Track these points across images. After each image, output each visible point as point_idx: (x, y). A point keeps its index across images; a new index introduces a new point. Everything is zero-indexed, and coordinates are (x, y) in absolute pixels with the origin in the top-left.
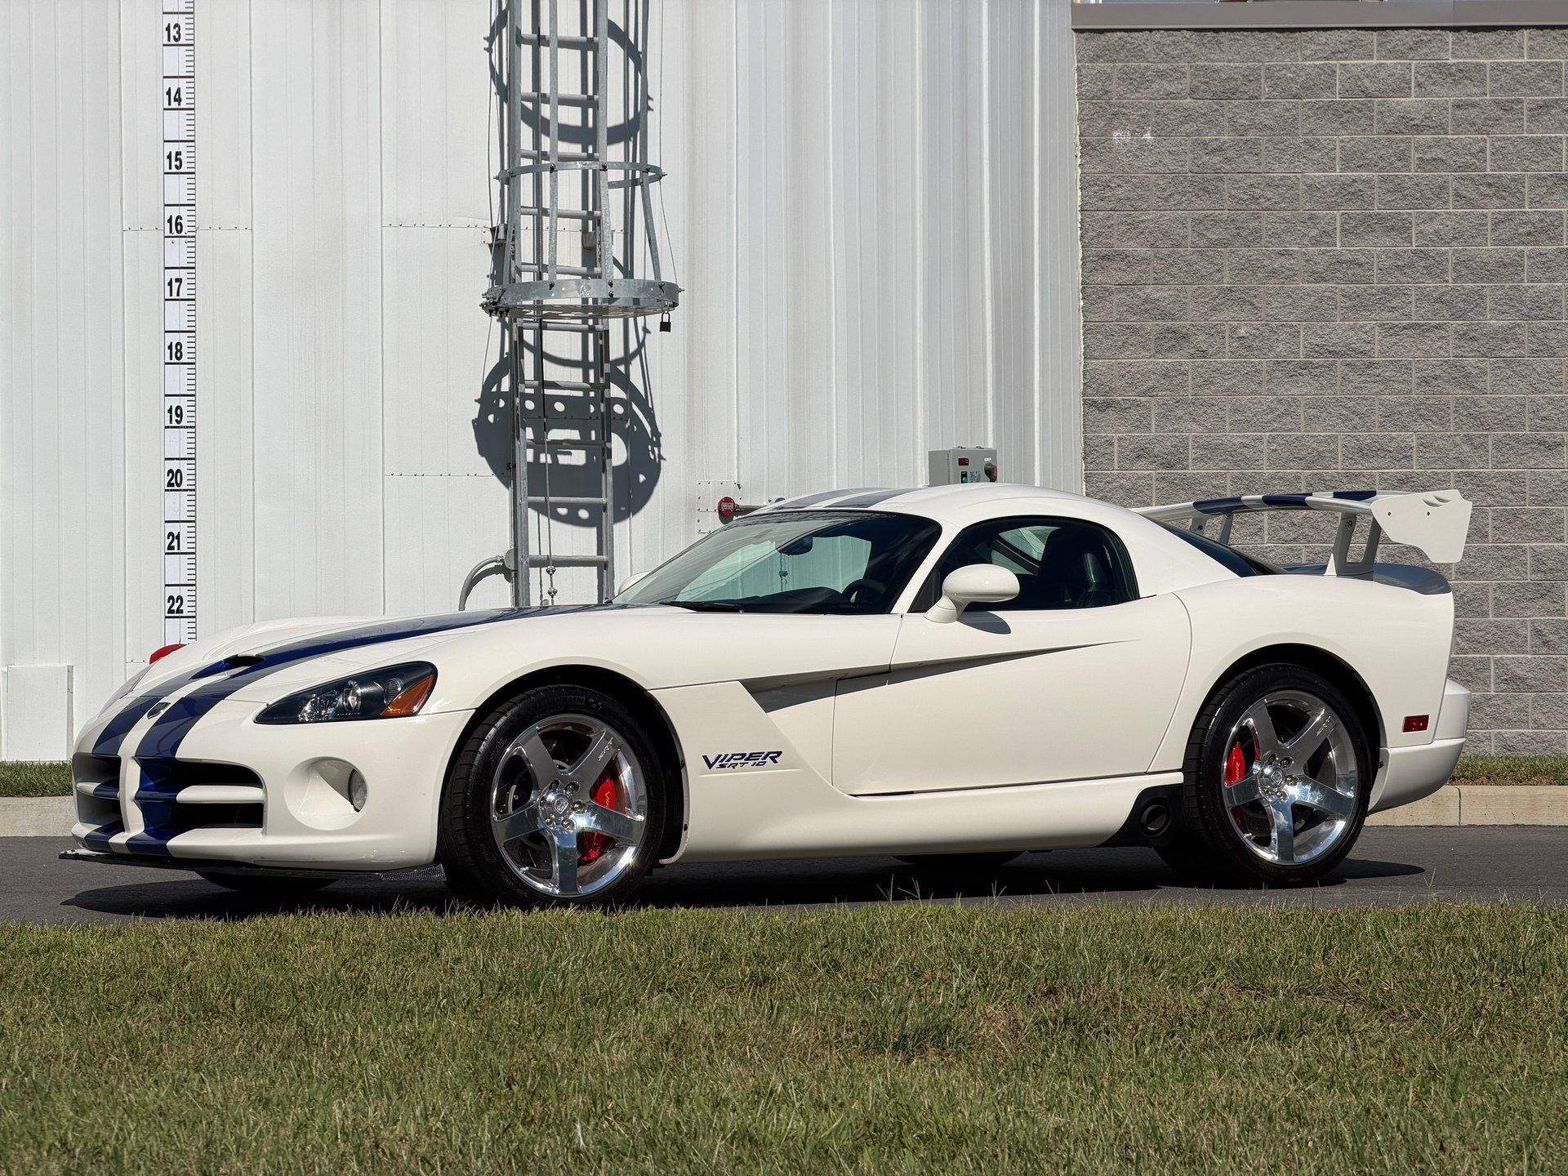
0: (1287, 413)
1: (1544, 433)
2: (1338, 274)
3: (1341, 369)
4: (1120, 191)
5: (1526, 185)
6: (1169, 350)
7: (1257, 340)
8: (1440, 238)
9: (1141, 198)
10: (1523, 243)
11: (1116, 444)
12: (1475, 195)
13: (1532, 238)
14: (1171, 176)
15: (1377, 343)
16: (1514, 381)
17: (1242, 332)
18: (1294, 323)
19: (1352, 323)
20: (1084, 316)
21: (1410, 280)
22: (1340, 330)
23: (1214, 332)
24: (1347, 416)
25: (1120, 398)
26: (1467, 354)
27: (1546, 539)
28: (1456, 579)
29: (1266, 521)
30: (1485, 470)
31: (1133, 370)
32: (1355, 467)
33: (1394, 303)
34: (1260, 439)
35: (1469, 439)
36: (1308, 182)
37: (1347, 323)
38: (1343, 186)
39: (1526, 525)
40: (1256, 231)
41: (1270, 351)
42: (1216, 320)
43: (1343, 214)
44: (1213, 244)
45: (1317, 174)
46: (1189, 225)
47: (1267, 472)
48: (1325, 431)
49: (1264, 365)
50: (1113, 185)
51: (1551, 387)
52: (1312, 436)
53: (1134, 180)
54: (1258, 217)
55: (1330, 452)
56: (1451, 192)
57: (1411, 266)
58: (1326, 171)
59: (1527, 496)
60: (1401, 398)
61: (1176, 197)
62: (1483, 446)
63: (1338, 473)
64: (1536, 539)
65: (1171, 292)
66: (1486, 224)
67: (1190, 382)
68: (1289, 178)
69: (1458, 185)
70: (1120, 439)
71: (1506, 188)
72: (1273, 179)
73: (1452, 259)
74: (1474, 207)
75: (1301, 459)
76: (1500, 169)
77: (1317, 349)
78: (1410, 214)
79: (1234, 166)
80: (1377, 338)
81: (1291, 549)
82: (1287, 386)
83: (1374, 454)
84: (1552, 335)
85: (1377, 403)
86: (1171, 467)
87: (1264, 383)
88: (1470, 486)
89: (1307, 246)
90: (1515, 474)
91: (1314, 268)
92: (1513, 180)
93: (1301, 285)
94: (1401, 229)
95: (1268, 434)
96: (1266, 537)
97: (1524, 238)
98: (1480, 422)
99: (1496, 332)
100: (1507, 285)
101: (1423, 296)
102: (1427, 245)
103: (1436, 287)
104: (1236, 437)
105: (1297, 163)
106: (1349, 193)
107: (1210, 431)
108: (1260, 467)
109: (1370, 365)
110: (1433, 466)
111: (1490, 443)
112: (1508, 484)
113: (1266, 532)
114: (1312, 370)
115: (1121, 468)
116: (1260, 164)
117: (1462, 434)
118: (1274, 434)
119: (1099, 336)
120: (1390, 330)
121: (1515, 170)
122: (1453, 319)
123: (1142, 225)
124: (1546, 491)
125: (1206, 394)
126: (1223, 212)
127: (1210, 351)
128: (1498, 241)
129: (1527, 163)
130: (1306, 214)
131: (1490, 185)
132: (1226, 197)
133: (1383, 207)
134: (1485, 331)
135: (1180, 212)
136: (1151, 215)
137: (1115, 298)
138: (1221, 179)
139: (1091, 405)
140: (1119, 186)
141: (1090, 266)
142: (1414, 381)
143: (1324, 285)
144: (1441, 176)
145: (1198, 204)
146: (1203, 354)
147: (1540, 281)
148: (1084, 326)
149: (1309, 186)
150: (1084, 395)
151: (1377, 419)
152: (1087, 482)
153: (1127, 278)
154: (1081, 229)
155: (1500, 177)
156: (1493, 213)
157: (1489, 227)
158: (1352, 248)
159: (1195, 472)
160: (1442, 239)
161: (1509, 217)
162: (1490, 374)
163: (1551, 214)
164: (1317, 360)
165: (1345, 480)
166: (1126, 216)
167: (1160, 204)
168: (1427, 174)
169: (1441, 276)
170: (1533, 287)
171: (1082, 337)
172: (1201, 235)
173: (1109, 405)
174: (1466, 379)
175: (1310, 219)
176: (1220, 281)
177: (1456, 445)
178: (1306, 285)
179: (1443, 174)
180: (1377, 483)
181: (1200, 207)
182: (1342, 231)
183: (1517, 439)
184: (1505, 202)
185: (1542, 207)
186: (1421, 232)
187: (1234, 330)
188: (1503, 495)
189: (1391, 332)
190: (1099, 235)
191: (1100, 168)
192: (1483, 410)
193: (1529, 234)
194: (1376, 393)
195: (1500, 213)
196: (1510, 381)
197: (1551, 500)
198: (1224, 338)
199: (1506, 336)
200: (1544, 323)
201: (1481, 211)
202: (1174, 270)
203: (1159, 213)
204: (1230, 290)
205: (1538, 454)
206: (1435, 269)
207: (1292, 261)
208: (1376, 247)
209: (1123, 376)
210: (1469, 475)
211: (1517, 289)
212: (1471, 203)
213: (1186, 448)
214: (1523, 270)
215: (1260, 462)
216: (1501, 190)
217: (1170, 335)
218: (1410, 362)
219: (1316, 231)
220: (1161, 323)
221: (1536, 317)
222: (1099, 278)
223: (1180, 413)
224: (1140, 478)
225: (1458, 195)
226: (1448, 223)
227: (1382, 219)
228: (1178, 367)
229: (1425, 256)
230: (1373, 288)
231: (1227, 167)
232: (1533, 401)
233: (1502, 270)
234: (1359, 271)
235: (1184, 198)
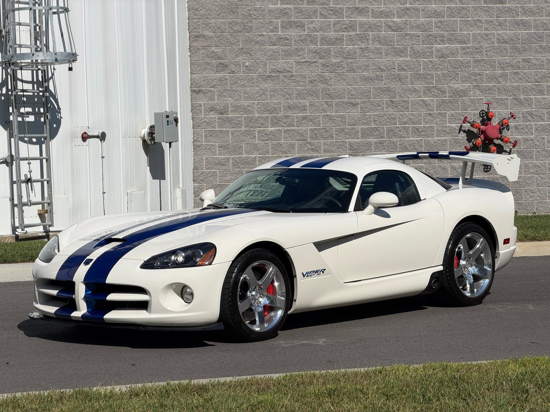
0: (263, 94)
1: (352, 100)
2: (280, 43)
3: (282, 78)
4: (202, 12)
5: (344, 10)
6: (221, 71)
7: (252, 67)
8: (315, 30)
9: (210, 14)
10: (344, 32)
11: (203, 106)
12: (327, 14)
13: (347, 30)
14: (220, 6)
15: (294, 68)
16: (342, 81)
17: (247, 64)
18: (265, 61)
19: (285, 61)
20: (190, 58)
21: (305, 45)
22: (281, 63)
23: (237, 64)
24: (284, 95)
25: (204, 89)
26: (325, 72)
27: (353, 138)
28: (323, 153)
29: (256, 133)
30: (332, 114)
31: (208, 78)
32: (287, 113)
33: (300, 53)
34: (254, 103)
35: (326, 103)
36: (269, 9)
37: (284, 61)
38: (281, 10)
39: (346, 133)
40: (251, 27)
41: (257, 71)
42: (237, 60)
43: (281, 21)
44: (236, 32)
45: (272, 6)
46: (227, 25)
47: (257, 115)
48: (277, 100)
49: (255, 76)
50: (199, 10)
51: (354, 84)
52: (272, 102)
53: (207, 8)
54: (252, 22)
55: (279, 108)
56: (318, 13)
57: (305, 40)
58: (275, 5)
59: (347, 123)
60: (303, 88)
61: (222, 14)
62: (332, 105)
63: (282, 116)
64: (350, 138)
65: (221, 49)
66: (331, 25)
67: (229, 83)
68: (262, 7)
69: (321, 10)
70: (204, 104)
71: (337, 12)
72: (256, 8)
73: (319, 37)
74: (327, 18)
75: (268, 111)
76: (335, 4)
77: (274, 70)
78: (305, 21)
79: (243, 3)
80: (294, 66)
81: (266, 143)
82: (263, 84)
83: (294, 108)
84: (354, 65)
85: (294, 90)
86: (222, 114)
87: (255, 83)
88: (327, 120)
89: (269, 32)
90: (342, 115)
91: (272, 40)
92: (340, 8)
93: (267, 47)
94: (301, 26)
95: (257, 102)
96: (257, 139)
97: (344, 30)
98: (330, 96)
99: (335, 64)
100: (339, 47)
101: (310, 51)
102: (311, 32)
103: (314, 48)
104: (245, 103)
105: (265, 2)
106: (284, 13)
107: (236, 100)
108: (254, 114)
109: (292, 76)
110: (314, 112)
111: (334, 104)
112: (340, 119)
113: (257, 137)
114: (271, 78)
115: (205, 115)
116: (252, 2)
117: (324, 101)
118: (259, 101)
119: (196, 66)
120: (298, 63)
121: (340, 5)
122: (320, 59)
123: (210, 25)
124: (353, 121)
125: (234, 87)
126: (239, 20)
127: (236, 71)
128: (335, 31)
129: (344, 2)
130: (268, 21)
131: (332, 10)
132: (240, 14)
133: (295, 18)
134: (331, 63)
135: (223, 20)
136: (213, 21)
137: (201, 51)
138: (238, 8)
139: (193, 91)
140: (201, 10)
141: (192, 40)
142: (307, 81)
143: (275, 47)
144: (315, 7)
145: (230, 17)
146: (233, 72)
147: (350, 45)
148: (190, 62)
149: (269, 10)
150: (191, 87)
151: (295, 96)
152: (193, 120)
153: (205, 44)
154: (188, 26)
155: (335, 7)
156: (333, 21)
157: (332, 26)
158: (285, 33)
159: (231, 116)
160: (316, 30)
161: (339, 22)
162: (333, 79)
163: (353, 21)
164: (273, 74)
165: (284, 118)
166: (204, 21)
167: (216, 17)
168: (310, 6)
169: (316, 43)
170: (347, 47)
171: (190, 66)
172: (231, 28)
173: (199, 91)
174: (325, 81)
175: (270, 22)
176: (238, 45)
177: (322, 105)
178: (269, 47)
179: (316, 6)
180: (295, 119)
181: (231, 18)
182: (281, 27)
183: (343, 102)
184: (337, 17)
185: (350, 18)
186: (309, 27)
187: (244, 63)
188: (338, 122)
189: (299, 64)
190: (195, 28)
191: (194, 3)
192: (331, 92)
193: (346, 28)
194: (294, 86)
195: (336, 21)
196: (340, 81)
197: (355, 124)
198: (240, 66)
199: (339, 65)
200: (351, 60)
201: (329, 20)
202: (222, 41)
203: (216, 20)
204: (242, 48)
205: (349, 108)
206: (313, 41)
207: (264, 38)
208: (293, 33)
209: (205, 81)
210: (327, 115)
211: (342, 48)
212: (325, 17)
213: (228, 107)
214: (344, 41)
215: (254, 112)
216: (336, 12)
217: (221, 65)
218: (306, 75)
219: (272, 27)
220: (218, 61)
221: (349, 58)
222: (195, 44)
223: (225, 94)
224: (211, 118)
225: (321, 14)
226: (318, 24)
227: (295, 22)
228: (224, 77)
229: (310, 36)
230: (292, 48)
231: (240, 3)
232: (348, 89)
233: (337, 41)
234: (287, 42)
235: (225, 15)
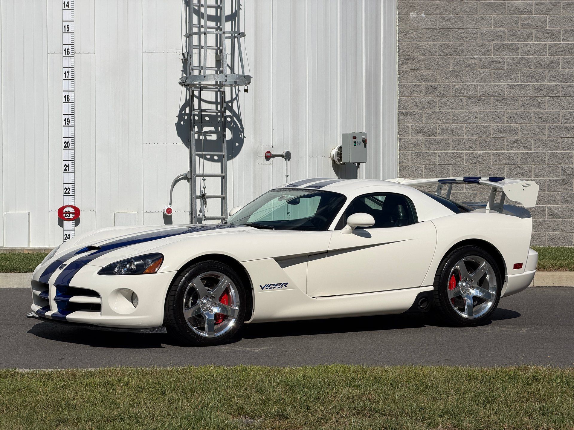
0: (473, 117)
1: (566, 125)
2: (492, 66)
3: (493, 101)
4: (412, 35)
5: (561, 34)
6: (430, 93)
7: (462, 90)
8: (529, 53)
9: (420, 37)
10: (560, 55)
11: (410, 128)
12: (542, 37)
13: (563, 53)
14: (431, 29)
15: (506, 91)
16: (556, 105)
17: (457, 87)
18: (476, 84)
19: (497, 84)
20: (399, 81)
21: (519, 68)
22: (492, 86)
23: (447, 87)
24: (495, 118)
25: (412, 111)
26: (539, 95)
27: (567, 163)
28: (534, 178)
29: (464, 156)
30: (545, 138)
31: (417, 101)
32: (497, 136)
33: (512, 77)
34: (463, 126)
35: (539, 127)
36: (482, 32)
37: (495, 84)
38: (494, 33)
39: (559, 158)
40: (462, 50)
41: (467, 94)
42: (447, 83)
43: (494, 44)
44: (446, 55)
45: (485, 29)
46: (437, 47)
47: (465, 138)
48: (486, 123)
49: (465, 99)
50: (410, 33)
51: (570, 108)
52: (482, 125)
53: (418, 31)
54: (463, 45)
55: (488, 131)
56: (534, 36)
57: (519, 63)
58: (488, 28)
59: (560, 148)
60: (514, 112)
61: (433, 37)
62: (544, 129)
63: (491, 139)
64: (563, 164)
65: (431, 72)
66: (546, 48)
67: (438, 105)
68: (474, 30)
69: (536, 33)
70: (412, 126)
71: (554, 34)
72: (469, 31)
73: (534, 60)
74: (542, 42)
75: (477, 134)
76: (552, 27)
77: (484, 93)
78: (519, 44)
79: (454, 26)
80: (506, 89)
81: (474, 166)
82: (473, 107)
83: (504, 132)
84: (570, 88)
85: (506, 113)
86: (430, 136)
87: (465, 106)
88: (539, 144)
89: (481, 55)
90: (556, 139)
91: (483, 63)
92: (557, 31)
93: (478, 70)
94: (515, 49)
95: (466, 124)
96: (465, 162)
97: (560, 53)
98: (543, 120)
99: (550, 87)
100: (554, 70)
101: (523, 74)
102: (525, 55)
103: (528, 71)
104: (454, 126)
105: (477, 25)
106: (497, 36)
107: (445, 123)
108: (463, 136)
109: (503, 99)
110: (526, 136)
111: (547, 128)
112: (553, 143)
113: (465, 160)
114: (482, 101)
115: (412, 136)
116: (464, 25)
117: (537, 124)
118: (468, 124)
119: (405, 88)
120: (511, 86)
121: (557, 28)
122: (534, 83)
123: (421, 48)
124: (567, 146)
125: (443, 110)
126: (450, 43)
127: (445, 94)
128: (551, 54)
129: (562, 25)
130: (481, 44)
131: (548, 33)
132: (451, 37)
133: (509, 41)
134: (545, 87)
135: (434, 43)
136: (424, 44)
137: (410, 74)
138: (450, 31)
139: (401, 113)
140: (412, 33)
141: (401, 62)
142: (519, 105)
143: (487, 70)
144: (530, 30)
145: (441, 40)
146: (442, 95)
147: (566, 69)
148: (399, 84)
149: (482, 33)
150: (399, 110)
151: (506, 119)
152: (399, 142)
153: (415, 67)
154: (398, 49)
155: (551, 30)
156: (549, 44)
157: (548, 49)
158: (497, 56)
159: (439, 138)
160: (530, 53)
161: (555, 45)
162: (547, 103)
163: (570, 44)
164: (484, 97)
165: (493, 141)
166: (415, 44)
167: (427, 40)
168: (525, 29)
169: (530, 67)
170: (563, 71)
171: (398, 89)
172: (442, 51)
173: (408, 114)
174: (538, 105)
175: (482, 45)
176: (449, 68)
177: (534, 129)
178: (480, 70)
179: (531, 29)
180: (505, 142)
181: (442, 41)
182: (493, 50)
183: (557, 126)
184: (554, 40)
185: (567, 41)
186: (523, 50)
187: (454, 86)
188: (551, 147)
189: (511, 87)
190: (405, 51)
191: (405, 26)
192: (544, 116)
193: (562, 51)
194: (505, 109)
195: (551, 44)
196: (554, 105)
197: (569, 149)
198: (450, 89)
199: (553, 89)
200: (567, 84)
201: (545, 43)
202: (432, 64)
203: (427, 43)
204: (452, 71)
205: (564, 132)
206: (527, 64)
207: (475, 61)
208: (506, 56)
209: (413, 103)
210: (539, 139)
211: (558, 71)
212: (541, 40)
213: (436, 129)
214: (560, 65)
215: (463, 135)
216: (552, 35)
217: (430, 88)
218: (518, 98)
219: (484, 50)
220: (427, 83)
221: (564, 82)
222: (404, 67)
223: (434, 116)
224: (419, 140)
225: (536, 37)
226: (533, 47)
227: (508, 46)
228: (433, 100)
229: (524, 59)
230: (505, 71)
231: (452, 26)
232: (563, 113)
233: (552, 65)
234: (500, 65)
235: (436, 38)
